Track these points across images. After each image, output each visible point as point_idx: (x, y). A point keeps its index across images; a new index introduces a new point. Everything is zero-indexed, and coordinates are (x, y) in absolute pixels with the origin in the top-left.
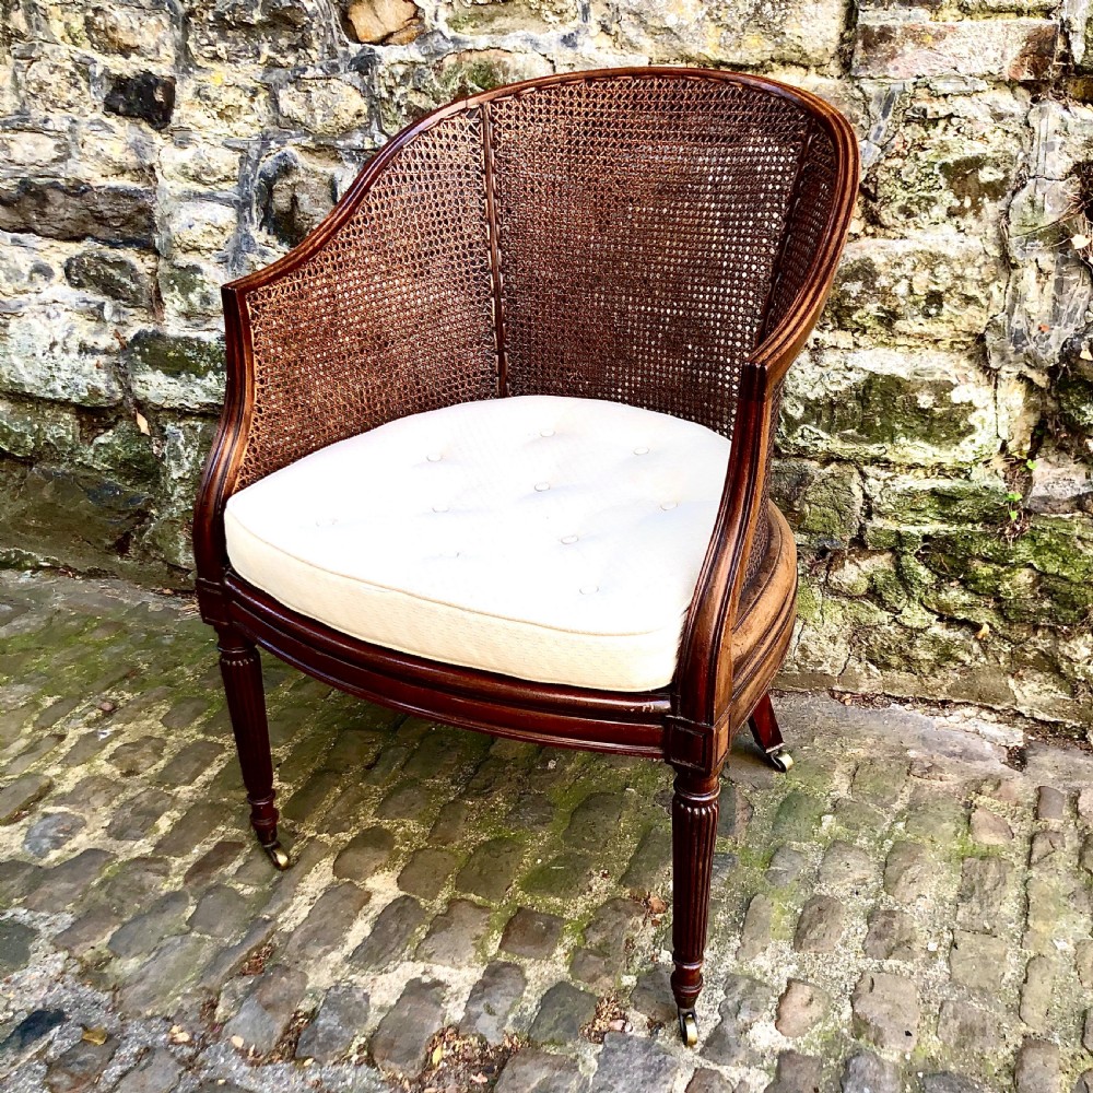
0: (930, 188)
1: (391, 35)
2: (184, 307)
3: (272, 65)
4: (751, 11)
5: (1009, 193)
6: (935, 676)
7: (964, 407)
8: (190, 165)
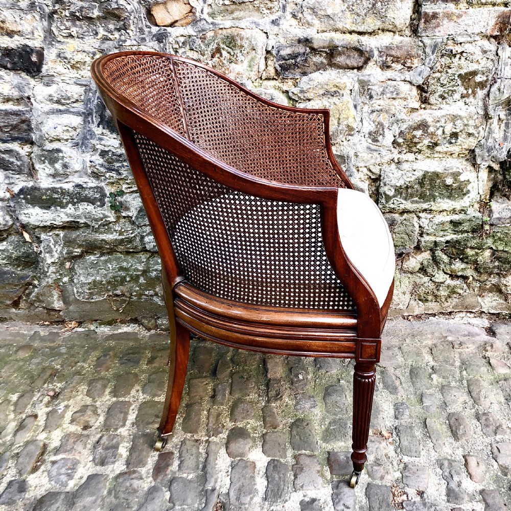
0: (453, 86)
1: (176, 21)
2: (52, 171)
3: (106, 39)
4: (370, 6)
5: (488, 86)
6: (447, 302)
7: (465, 182)
8: (54, 95)
